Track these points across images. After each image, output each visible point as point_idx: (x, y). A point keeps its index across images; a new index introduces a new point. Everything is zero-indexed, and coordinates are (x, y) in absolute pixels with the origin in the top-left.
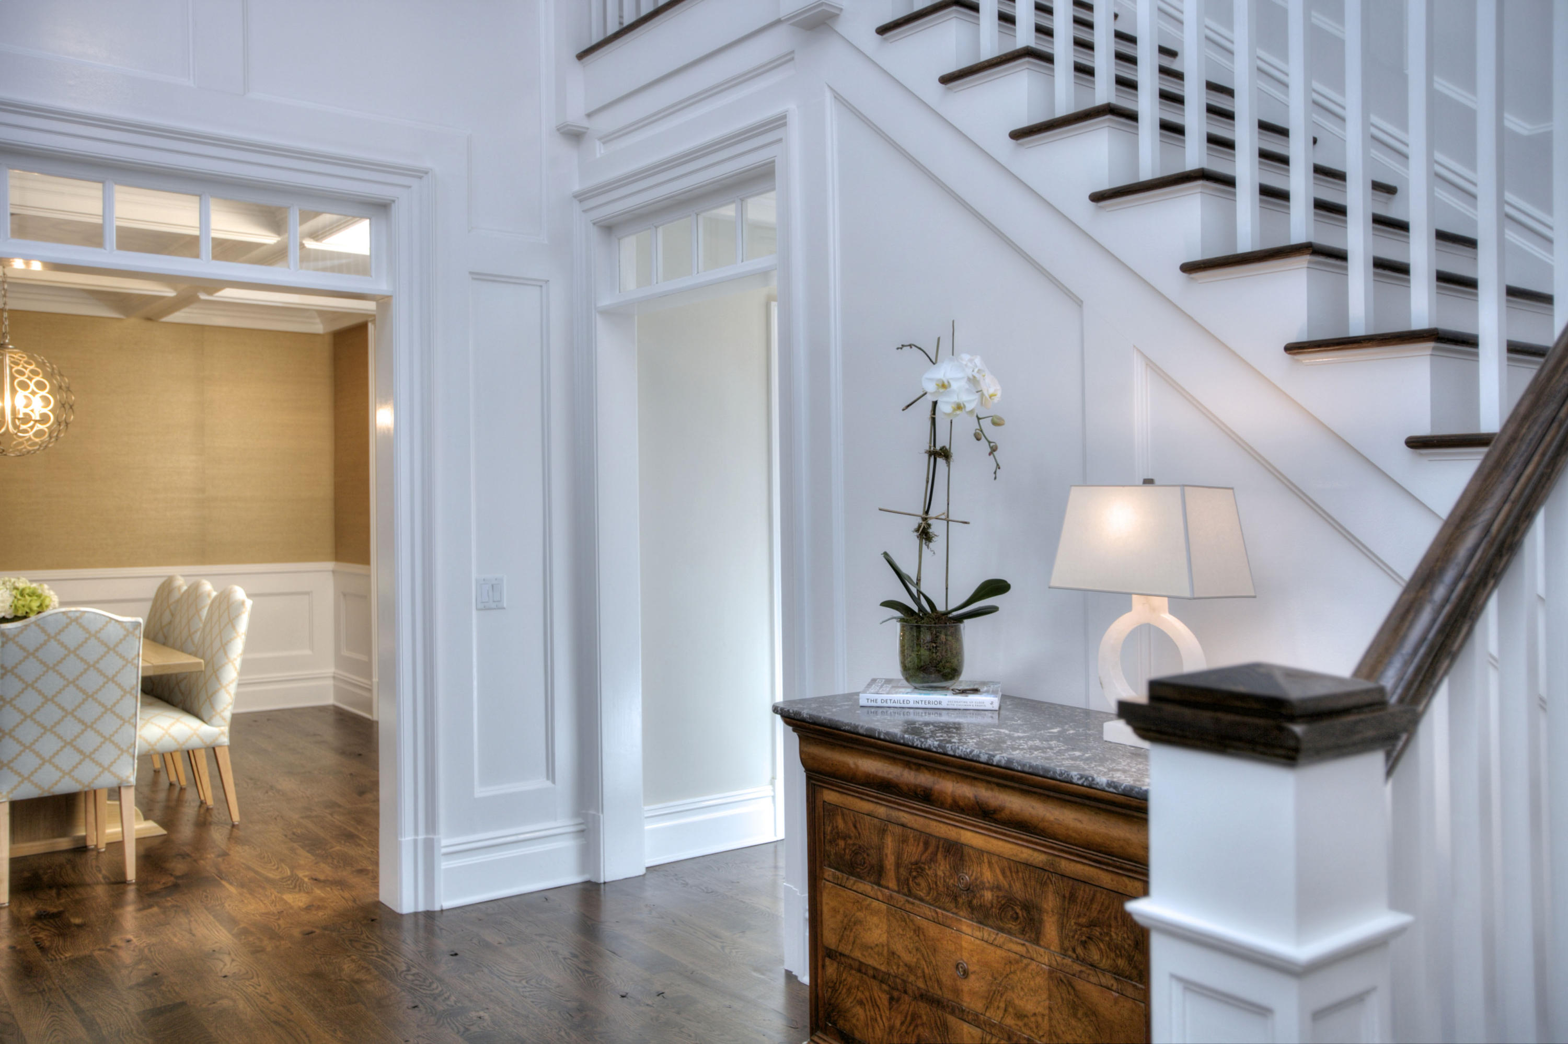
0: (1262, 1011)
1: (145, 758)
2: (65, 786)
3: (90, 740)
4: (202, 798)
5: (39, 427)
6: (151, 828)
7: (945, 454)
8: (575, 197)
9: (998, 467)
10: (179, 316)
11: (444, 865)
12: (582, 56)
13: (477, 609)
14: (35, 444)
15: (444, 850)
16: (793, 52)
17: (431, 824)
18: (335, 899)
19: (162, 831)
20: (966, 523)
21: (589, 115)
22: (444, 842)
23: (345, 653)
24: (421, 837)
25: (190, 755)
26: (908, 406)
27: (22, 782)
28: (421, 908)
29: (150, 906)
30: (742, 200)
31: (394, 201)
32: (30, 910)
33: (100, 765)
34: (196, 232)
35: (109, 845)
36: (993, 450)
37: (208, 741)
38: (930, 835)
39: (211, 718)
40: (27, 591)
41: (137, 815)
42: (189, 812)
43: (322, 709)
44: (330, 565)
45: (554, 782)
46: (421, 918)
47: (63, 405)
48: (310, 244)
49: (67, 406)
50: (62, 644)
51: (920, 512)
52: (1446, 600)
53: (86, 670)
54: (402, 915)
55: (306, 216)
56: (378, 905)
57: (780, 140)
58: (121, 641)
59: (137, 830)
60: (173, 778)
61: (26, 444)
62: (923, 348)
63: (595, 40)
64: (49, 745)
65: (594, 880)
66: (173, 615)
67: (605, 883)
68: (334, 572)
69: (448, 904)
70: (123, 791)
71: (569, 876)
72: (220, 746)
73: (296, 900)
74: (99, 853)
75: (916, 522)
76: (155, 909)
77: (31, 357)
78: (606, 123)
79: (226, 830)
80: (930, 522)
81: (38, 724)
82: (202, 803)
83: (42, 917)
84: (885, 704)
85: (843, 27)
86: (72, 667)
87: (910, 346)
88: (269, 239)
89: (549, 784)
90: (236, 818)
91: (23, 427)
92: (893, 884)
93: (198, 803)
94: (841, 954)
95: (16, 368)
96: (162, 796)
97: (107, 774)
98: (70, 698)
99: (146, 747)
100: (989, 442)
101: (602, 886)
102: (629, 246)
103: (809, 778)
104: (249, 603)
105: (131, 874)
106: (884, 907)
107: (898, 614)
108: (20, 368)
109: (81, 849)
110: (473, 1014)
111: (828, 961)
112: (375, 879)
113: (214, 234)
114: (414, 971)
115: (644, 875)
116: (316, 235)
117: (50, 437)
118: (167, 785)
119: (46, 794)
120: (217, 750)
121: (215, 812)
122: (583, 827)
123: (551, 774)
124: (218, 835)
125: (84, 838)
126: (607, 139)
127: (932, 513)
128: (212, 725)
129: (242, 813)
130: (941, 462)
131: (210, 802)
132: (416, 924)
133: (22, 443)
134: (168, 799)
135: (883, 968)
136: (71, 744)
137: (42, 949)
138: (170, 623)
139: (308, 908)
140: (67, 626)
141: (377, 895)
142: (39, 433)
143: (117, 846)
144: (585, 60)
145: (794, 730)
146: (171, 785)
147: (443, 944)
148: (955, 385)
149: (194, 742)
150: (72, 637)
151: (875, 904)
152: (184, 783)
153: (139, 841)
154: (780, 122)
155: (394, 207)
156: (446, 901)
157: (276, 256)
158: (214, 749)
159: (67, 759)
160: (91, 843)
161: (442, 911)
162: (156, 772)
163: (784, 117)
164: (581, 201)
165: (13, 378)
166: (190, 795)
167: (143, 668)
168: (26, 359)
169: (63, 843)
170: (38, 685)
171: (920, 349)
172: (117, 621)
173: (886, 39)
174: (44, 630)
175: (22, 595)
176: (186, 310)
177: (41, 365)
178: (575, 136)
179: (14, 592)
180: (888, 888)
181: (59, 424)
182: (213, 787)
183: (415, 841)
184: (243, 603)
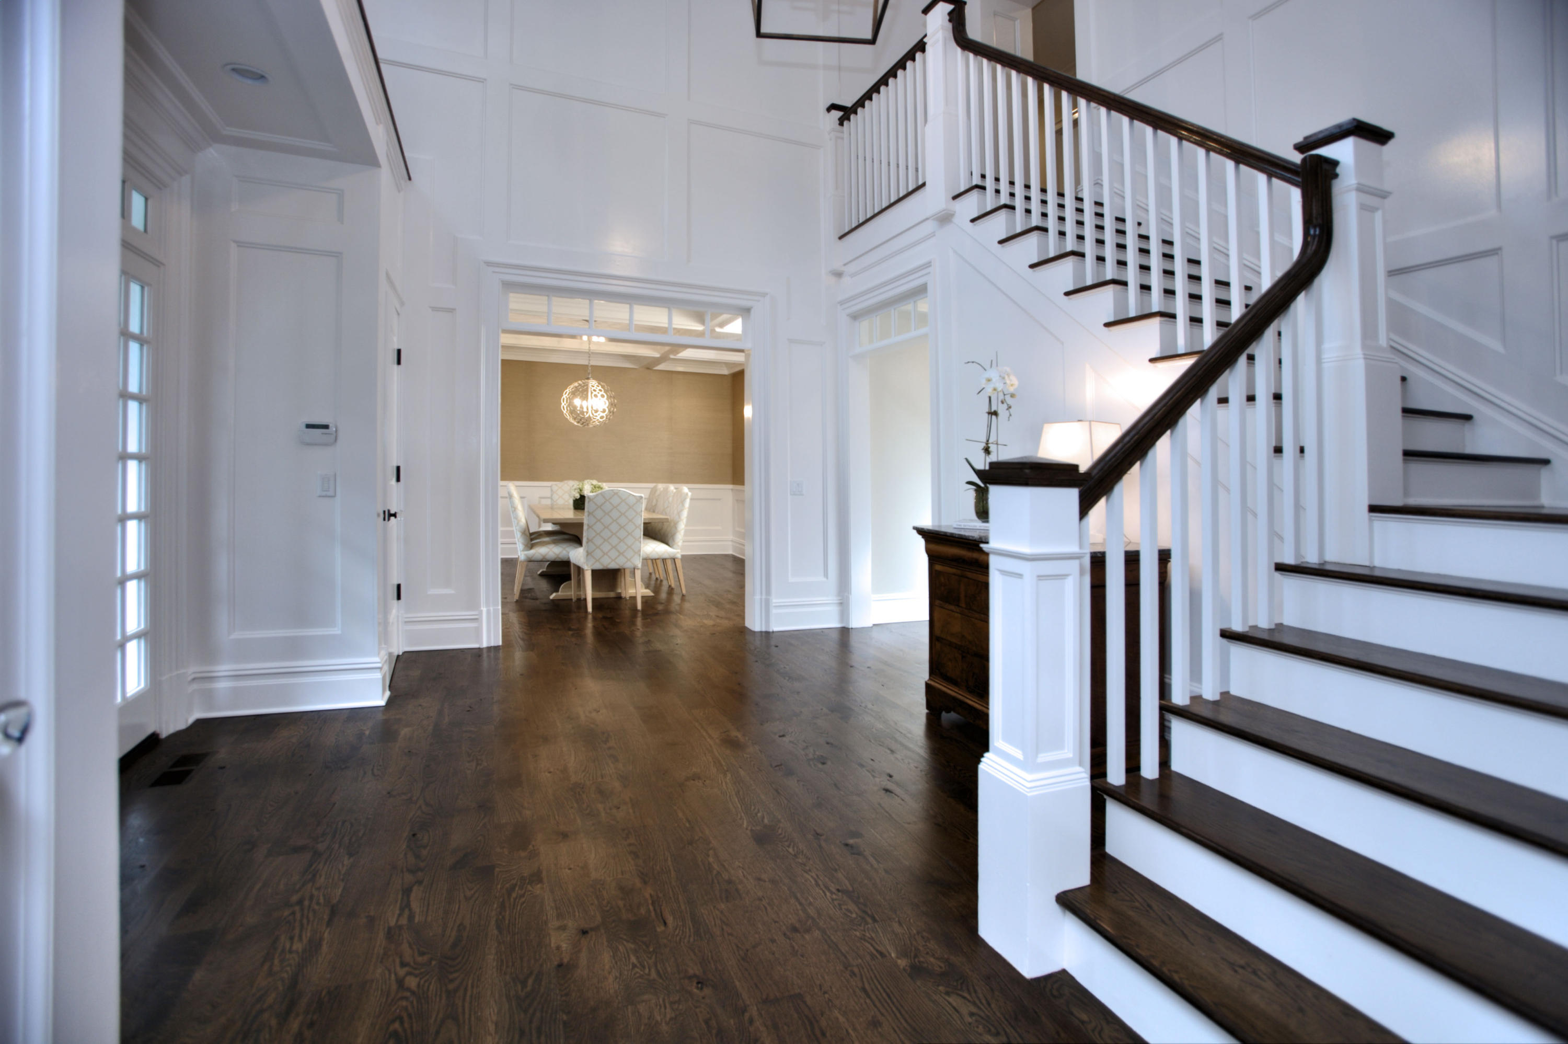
0: (1020, 576)
1: (645, 560)
2: (613, 566)
3: (622, 547)
4: (670, 584)
5: (602, 414)
6: (648, 593)
7: (995, 413)
8: (839, 303)
9: (1010, 415)
10: (661, 367)
11: (774, 611)
12: (841, 238)
13: (791, 495)
14: (599, 422)
15: (774, 605)
16: (934, 232)
17: (768, 592)
18: (726, 623)
19: (652, 594)
20: (1005, 445)
21: (845, 265)
22: (774, 601)
23: (738, 529)
24: (764, 597)
25: (664, 560)
26: (980, 392)
27: (595, 562)
28: (764, 630)
29: (647, 619)
30: (915, 302)
31: (752, 307)
32: (600, 615)
33: (626, 558)
34: (666, 325)
35: (630, 597)
36: (1009, 407)
37: (672, 556)
38: (979, 581)
39: (673, 545)
40: (597, 486)
41: (642, 586)
42: (665, 589)
43: (726, 556)
44: (731, 486)
45: (827, 578)
46: (764, 634)
47: (612, 404)
48: (718, 330)
49: (614, 405)
50: (611, 503)
51: (985, 440)
52: (1129, 442)
53: (621, 516)
54: (754, 632)
55: (714, 316)
56: (745, 628)
57: (929, 273)
58: (635, 504)
59: (642, 593)
60: (658, 576)
61: (597, 422)
62: (980, 363)
63: (847, 230)
64: (606, 547)
65: (847, 626)
66: (657, 501)
67: (852, 628)
68: (732, 490)
69: (776, 629)
70: (636, 570)
71: (836, 624)
72: (676, 558)
73: (709, 622)
74: (626, 600)
75: (983, 445)
76: (649, 620)
77: (599, 384)
78: (852, 268)
79: (680, 597)
80: (989, 445)
81: (602, 537)
82: (670, 586)
83: (605, 618)
84: (965, 527)
85: (956, 220)
86: (615, 514)
87: (973, 362)
88: (700, 328)
89: (825, 579)
90: (684, 592)
91: (595, 414)
92: (964, 605)
93: (668, 586)
94: (942, 639)
95: (593, 388)
96: (653, 582)
97: (629, 563)
98: (614, 527)
99: (645, 556)
100: (1008, 405)
101: (851, 630)
102: (864, 324)
103: (930, 560)
104: (690, 494)
105: (639, 607)
106: (959, 615)
107: (974, 487)
108: (594, 388)
109: (619, 598)
110: (782, 666)
111: (937, 643)
112: (743, 618)
113: (674, 326)
114: (757, 650)
115: (872, 627)
116: (722, 325)
117: (607, 418)
118: (655, 579)
119: (605, 568)
120: (676, 560)
121: (675, 590)
122: (841, 601)
123: (826, 575)
124: (677, 599)
125: (620, 593)
126: (853, 275)
127: (990, 441)
128: (674, 548)
129: (686, 591)
130: (994, 417)
131: (673, 586)
132: (761, 636)
133: (595, 422)
134: (656, 584)
135: (959, 643)
136: (614, 547)
137: (606, 629)
138: (656, 505)
139: (714, 625)
140: (613, 496)
141: (744, 624)
142: (602, 417)
143: (634, 598)
144: (842, 239)
145: (923, 537)
146: (657, 579)
147: (773, 642)
148: (994, 380)
149: (666, 556)
150: (615, 501)
151: (956, 614)
152: (662, 578)
153: (643, 597)
154: (928, 265)
155: (752, 311)
156: (775, 627)
157: (701, 334)
158: (674, 559)
159: (613, 554)
160: (623, 595)
161: (773, 632)
162: (650, 574)
163: (930, 262)
164: (841, 305)
165: (592, 393)
166: (665, 583)
167: (644, 519)
168: (597, 384)
169: (612, 595)
170: (602, 521)
171: (979, 364)
172: (633, 495)
173: (975, 225)
174: (604, 497)
175: (595, 487)
176: (663, 364)
177: (603, 387)
178: (839, 275)
179: (592, 486)
180: (961, 607)
181: (610, 413)
182: (675, 581)
183: (761, 599)
184: (687, 494)
